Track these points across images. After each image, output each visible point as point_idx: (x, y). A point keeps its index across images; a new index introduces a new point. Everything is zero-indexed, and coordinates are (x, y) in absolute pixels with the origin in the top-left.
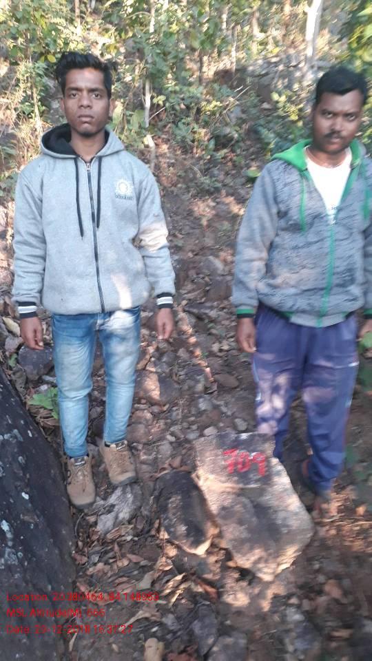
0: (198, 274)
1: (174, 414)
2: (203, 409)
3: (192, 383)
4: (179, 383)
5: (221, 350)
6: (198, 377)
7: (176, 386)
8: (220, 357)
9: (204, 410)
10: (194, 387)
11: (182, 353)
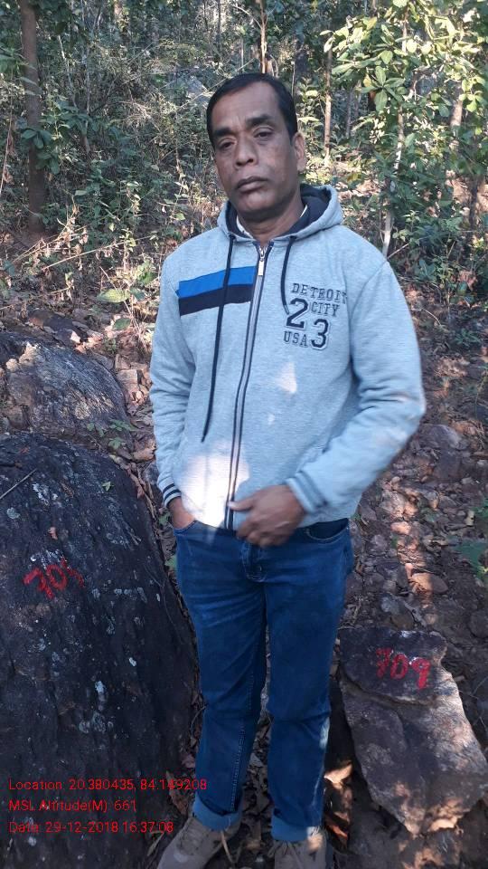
0: (422, 446)
1: (348, 612)
2: (387, 610)
3: (380, 578)
4: (362, 576)
5: (433, 545)
6: (390, 572)
7: (358, 578)
8: (430, 552)
9: (389, 613)
10: (382, 583)
11: (378, 540)
